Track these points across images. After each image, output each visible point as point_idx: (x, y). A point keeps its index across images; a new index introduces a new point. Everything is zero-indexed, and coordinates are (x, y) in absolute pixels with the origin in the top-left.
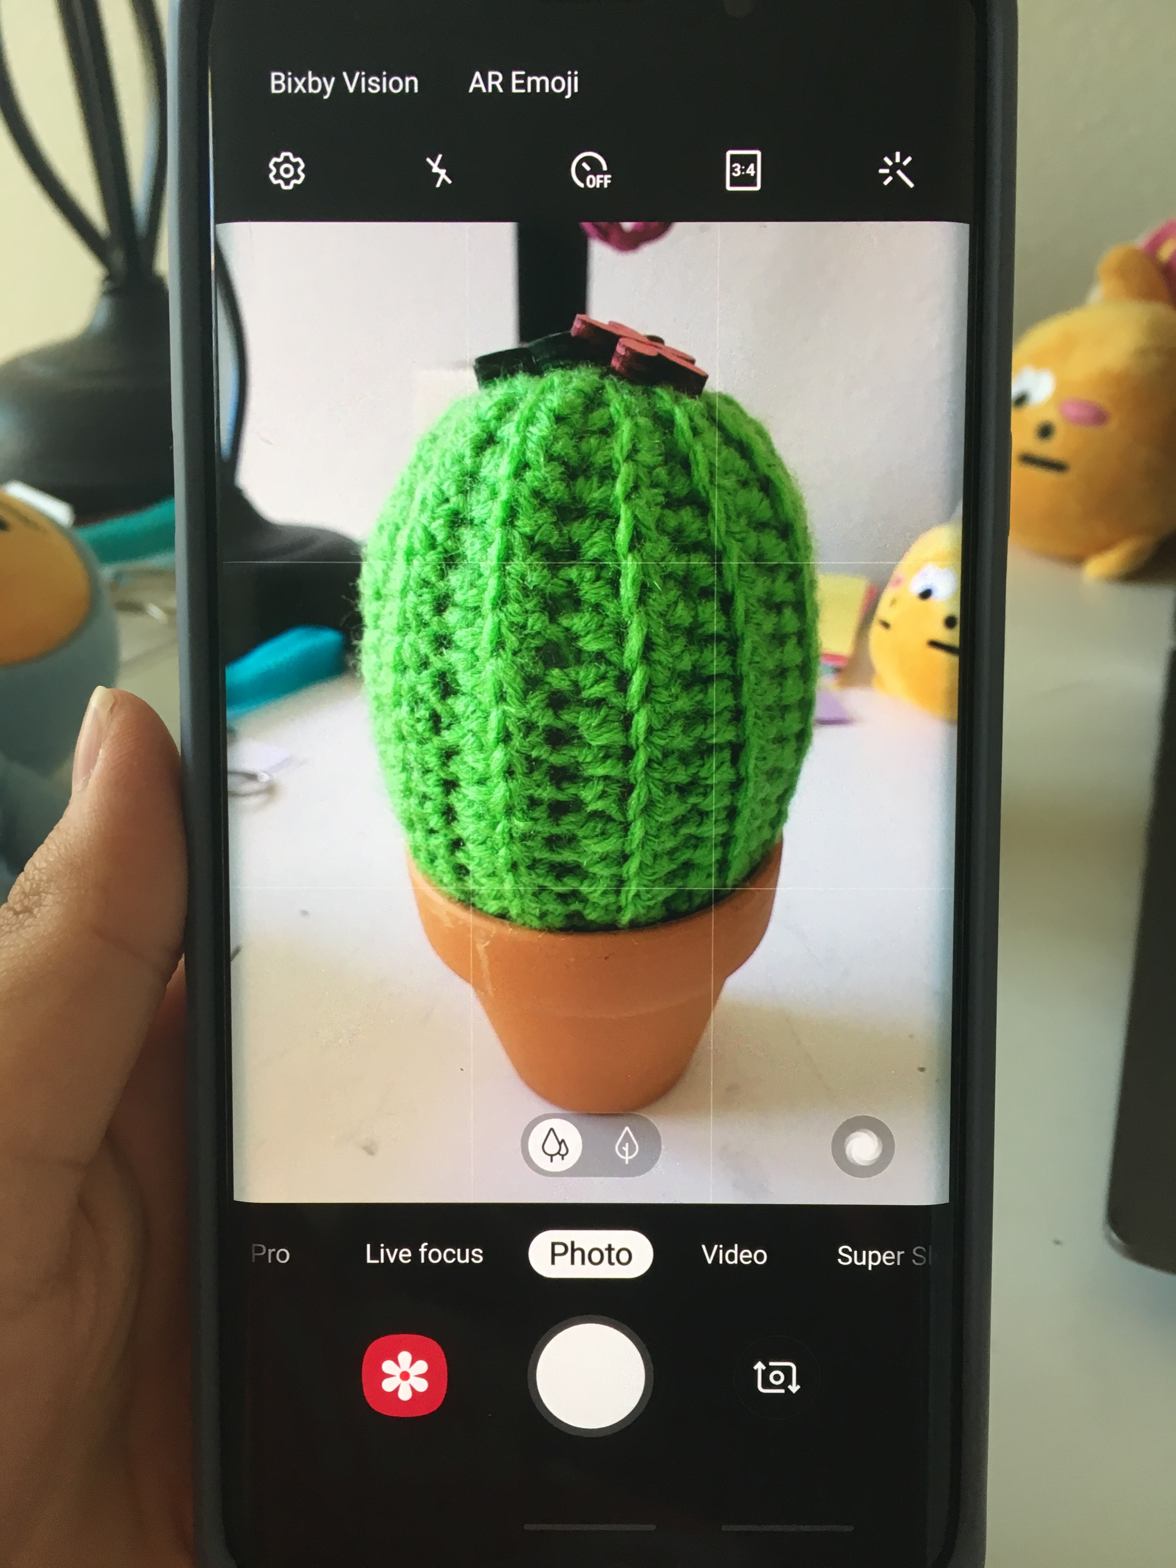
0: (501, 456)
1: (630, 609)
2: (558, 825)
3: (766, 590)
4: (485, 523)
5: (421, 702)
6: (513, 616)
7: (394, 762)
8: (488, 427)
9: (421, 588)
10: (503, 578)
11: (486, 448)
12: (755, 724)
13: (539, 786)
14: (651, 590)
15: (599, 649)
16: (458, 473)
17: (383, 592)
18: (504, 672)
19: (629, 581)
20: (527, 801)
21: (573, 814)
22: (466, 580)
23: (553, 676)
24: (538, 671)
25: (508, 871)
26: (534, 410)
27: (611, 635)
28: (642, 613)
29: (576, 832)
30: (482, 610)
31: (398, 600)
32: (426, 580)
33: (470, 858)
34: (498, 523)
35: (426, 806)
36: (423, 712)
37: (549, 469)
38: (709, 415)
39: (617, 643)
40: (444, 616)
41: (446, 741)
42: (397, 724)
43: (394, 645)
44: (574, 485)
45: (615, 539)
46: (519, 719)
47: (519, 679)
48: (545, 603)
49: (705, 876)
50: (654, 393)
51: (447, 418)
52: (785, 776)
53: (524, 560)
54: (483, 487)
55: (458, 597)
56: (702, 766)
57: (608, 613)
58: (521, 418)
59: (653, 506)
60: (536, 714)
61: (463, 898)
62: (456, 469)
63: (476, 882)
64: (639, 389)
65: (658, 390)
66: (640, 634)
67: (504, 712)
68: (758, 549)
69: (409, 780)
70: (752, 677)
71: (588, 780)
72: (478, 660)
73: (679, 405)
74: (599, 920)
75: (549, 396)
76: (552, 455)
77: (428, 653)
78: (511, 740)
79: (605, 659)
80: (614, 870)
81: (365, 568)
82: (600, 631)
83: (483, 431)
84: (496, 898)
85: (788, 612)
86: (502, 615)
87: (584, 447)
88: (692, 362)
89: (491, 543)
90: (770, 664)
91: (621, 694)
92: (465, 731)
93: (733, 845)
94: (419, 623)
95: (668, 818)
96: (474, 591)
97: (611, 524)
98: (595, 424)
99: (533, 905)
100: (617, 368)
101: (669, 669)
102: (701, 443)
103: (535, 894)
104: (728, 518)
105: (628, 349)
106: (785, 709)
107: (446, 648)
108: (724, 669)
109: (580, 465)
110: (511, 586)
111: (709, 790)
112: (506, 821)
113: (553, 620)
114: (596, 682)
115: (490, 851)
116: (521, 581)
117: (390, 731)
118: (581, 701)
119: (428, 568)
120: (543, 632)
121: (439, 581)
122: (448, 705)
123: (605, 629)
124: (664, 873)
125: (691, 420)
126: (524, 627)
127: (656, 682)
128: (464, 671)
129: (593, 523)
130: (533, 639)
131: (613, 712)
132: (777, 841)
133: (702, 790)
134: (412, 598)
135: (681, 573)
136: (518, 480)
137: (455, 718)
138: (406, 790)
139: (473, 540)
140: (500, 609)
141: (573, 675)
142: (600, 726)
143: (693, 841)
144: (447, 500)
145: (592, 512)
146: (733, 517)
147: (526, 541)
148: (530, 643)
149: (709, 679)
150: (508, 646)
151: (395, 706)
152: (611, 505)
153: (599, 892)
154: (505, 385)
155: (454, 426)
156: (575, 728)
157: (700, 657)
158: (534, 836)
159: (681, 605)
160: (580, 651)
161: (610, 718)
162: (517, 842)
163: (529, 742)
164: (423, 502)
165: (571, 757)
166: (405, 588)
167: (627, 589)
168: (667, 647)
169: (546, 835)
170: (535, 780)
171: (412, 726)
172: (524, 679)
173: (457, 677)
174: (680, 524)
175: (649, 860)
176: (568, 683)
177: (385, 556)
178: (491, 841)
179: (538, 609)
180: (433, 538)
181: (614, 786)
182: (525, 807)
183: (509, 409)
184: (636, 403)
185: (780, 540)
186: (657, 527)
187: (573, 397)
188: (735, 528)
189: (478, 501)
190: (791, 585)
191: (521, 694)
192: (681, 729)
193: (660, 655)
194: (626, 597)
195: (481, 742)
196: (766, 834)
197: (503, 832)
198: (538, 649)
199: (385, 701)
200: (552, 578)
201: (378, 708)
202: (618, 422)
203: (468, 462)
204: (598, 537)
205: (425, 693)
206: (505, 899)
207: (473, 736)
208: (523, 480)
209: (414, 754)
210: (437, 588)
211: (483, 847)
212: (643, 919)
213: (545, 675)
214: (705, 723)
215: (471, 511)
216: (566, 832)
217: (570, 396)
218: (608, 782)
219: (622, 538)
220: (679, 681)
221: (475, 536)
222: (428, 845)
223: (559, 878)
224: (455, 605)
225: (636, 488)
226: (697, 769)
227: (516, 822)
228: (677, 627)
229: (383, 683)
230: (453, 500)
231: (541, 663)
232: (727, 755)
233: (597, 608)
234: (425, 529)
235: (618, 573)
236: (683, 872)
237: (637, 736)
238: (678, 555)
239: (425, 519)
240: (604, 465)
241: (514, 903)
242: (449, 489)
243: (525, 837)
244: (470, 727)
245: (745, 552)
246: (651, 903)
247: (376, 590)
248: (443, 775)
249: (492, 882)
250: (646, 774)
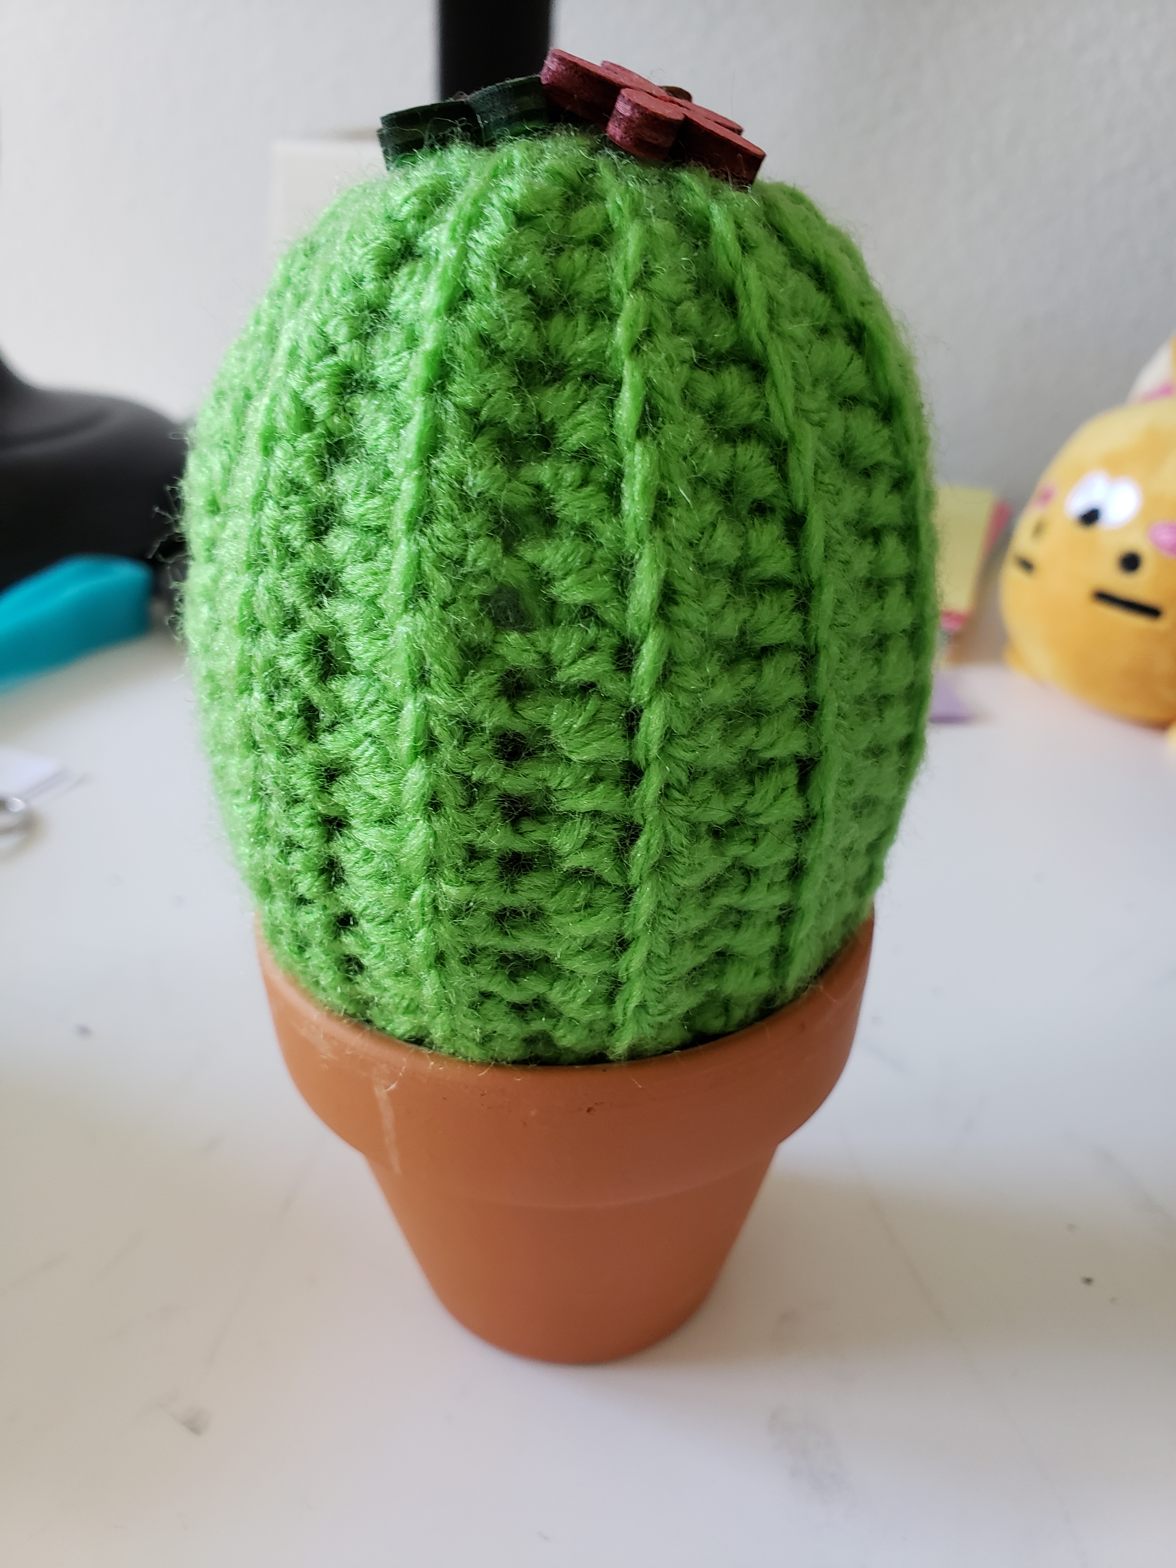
0: (425, 278)
1: (638, 533)
2: (514, 891)
3: (858, 506)
4: (396, 387)
5: (286, 686)
6: (444, 543)
7: (238, 785)
8: (403, 230)
9: (288, 495)
10: (427, 480)
11: (399, 265)
12: (837, 726)
13: (483, 827)
14: (671, 502)
15: (585, 600)
16: (353, 306)
17: (223, 500)
18: (427, 636)
19: (637, 487)
20: (464, 853)
21: (538, 874)
22: (365, 481)
23: (509, 644)
24: (484, 635)
25: (430, 967)
26: (481, 204)
27: (605, 577)
28: (659, 542)
29: (543, 903)
30: (390, 532)
31: (249, 516)
32: (296, 480)
33: (367, 946)
34: (420, 389)
35: (291, 860)
36: (287, 703)
37: (507, 299)
38: (768, 219)
39: (616, 590)
40: (325, 543)
41: (328, 752)
42: (245, 723)
43: (241, 590)
44: (546, 327)
45: (613, 416)
46: (452, 716)
47: (451, 649)
48: (497, 522)
49: (752, 974)
50: (678, 181)
51: (333, 215)
52: (881, 810)
53: (463, 449)
54: (394, 329)
55: (351, 510)
56: (752, 794)
57: (602, 541)
58: (459, 216)
59: (676, 363)
60: (480, 707)
61: (351, 1010)
62: (348, 299)
63: (376, 985)
64: (653, 174)
65: (685, 176)
66: (655, 577)
67: (426, 705)
68: (845, 439)
69: (264, 815)
70: (834, 650)
71: (565, 817)
72: (382, 616)
73: (718, 200)
74: (578, 1048)
75: (507, 182)
76: (511, 277)
77: (297, 602)
78: (438, 750)
79: (597, 617)
80: (606, 965)
81: (192, 463)
82: (589, 571)
83: (396, 237)
84: (407, 1011)
85: (891, 543)
86: (424, 542)
87: (564, 264)
88: (739, 131)
89: (407, 421)
90: (863, 628)
91: (622, 675)
92: (360, 734)
93: (796, 925)
94: (283, 552)
95: (693, 881)
96: (377, 501)
97: (609, 392)
98: (580, 229)
99: (471, 1023)
100: (618, 138)
101: (703, 635)
102: (754, 265)
103: (473, 1006)
104: (799, 388)
105: (636, 106)
106: (883, 701)
107: (328, 595)
108: (789, 635)
109: (557, 295)
110: (439, 493)
111: (761, 833)
112: (427, 886)
113: (508, 550)
114: (581, 655)
115: (399, 934)
116: (456, 485)
117: (231, 731)
118: (554, 687)
119: (298, 463)
120: (493, 572)
121: (317, 483)
122: (331, 691)
123: (595, 566)
124: (684, 971)
125: (739, 226)
126: (460, 562)
127: (680, 657)
128: (359, 634)
129: (577, 390)
130: (476, 582)
131: (609, 705)
132: (865, 915)
133: (749, 834)
134: (271, 511)
135: (721, 476)
136: (453, 318)
137: (343, 715)
138: (258, 834)
139: (376, 415)
140: (421, 531)
141: (542, 644)
142: (586, 728)
143: (733, 918)
144: (333, 350)
145: (575, 372)
146: (808, 387)
147: (467, 417)
148: (472, 588)
149: (766, 651)
150: (433, 595)
151: (242, 692)
152: (607, 361)
153: (580, 1001)
154: (432, 163)
155: (346, 229)
156: (544, 731)
157: (752, 616)
158: (475, 910)
159: (722, 529)
160: (553, 603)
161: (604, 716)
162: (445, 921)
163: (467, 754)
164: (293, 353)
165: (539, 780)
166: (259, 495)
167: (633, 500)
168: (699, 598)
169: (495, 909)
170: (477, 818)
171: (270, 726)
172: (460, 648)
173: (347, 644)
174: (720, 395)
175: (662, 949)
176: (535, 656)
177: (226, 442)
178: (401, 918)
179: (484, 532)
180: (308, 411)
181: (608, 828)
182: (460, 863)
183: (439, 202)
184: (649, 195)
185: (880, 426)
186: (684, 397)
187: (545, 184)
188: (809, 404)
189: (386, 353)
190: (895, 498)
191: (455, 673)
192: (719, 734)
193: (685, 611)
194: (632, 515)
195: (387, 754)
196: (849, 903)
197: (422, 904)
198: (484, 599)
199: (223, 683)
200: (509, 480)
201: (211, 695)
202: (619, 227)
203: (369, 287)
204: (586, 413)
205: (292, 671)
206: (424, 1013)
207: (373, 742)
208: (463, 319)
209: (272, 773)
210: (313, 494)
211: (389, 927)
212: (650, 1046)
213: (495, 642)
214: (758, 725)
215: (373, 367)
216: (526, 903)
217: (541, 181)
218: (597, 821)
219: (625, 415)
220: (717, 654)
221: (379, 408)
222: (296, 924)
223: (514, 977)
224: (344, 523)
225: (649, 334)
226: (743, 800)
227: (445, 887)
228: (714, 565)
229: (220, 654)
230: (343, 349)
231: (488, 623)
232: (791, 776)
233: (584, 531)
234: (296, 397)
235: (619, 474)
236: (716, 966)
237: (647, 745)
238: (718, 444)
239: (295, 382)
240: (598, 296)
241: (438, 1020)
242: (336, 333)
243: (459, 912)
244: (369, 728)
245: (826, 443)
246: (664, 1019)
247: (210, 498)
248: (320, 807)
249: (402, 986)
250: (662, 809)
